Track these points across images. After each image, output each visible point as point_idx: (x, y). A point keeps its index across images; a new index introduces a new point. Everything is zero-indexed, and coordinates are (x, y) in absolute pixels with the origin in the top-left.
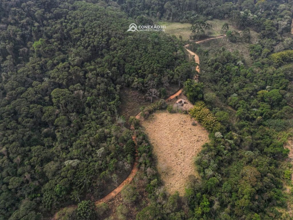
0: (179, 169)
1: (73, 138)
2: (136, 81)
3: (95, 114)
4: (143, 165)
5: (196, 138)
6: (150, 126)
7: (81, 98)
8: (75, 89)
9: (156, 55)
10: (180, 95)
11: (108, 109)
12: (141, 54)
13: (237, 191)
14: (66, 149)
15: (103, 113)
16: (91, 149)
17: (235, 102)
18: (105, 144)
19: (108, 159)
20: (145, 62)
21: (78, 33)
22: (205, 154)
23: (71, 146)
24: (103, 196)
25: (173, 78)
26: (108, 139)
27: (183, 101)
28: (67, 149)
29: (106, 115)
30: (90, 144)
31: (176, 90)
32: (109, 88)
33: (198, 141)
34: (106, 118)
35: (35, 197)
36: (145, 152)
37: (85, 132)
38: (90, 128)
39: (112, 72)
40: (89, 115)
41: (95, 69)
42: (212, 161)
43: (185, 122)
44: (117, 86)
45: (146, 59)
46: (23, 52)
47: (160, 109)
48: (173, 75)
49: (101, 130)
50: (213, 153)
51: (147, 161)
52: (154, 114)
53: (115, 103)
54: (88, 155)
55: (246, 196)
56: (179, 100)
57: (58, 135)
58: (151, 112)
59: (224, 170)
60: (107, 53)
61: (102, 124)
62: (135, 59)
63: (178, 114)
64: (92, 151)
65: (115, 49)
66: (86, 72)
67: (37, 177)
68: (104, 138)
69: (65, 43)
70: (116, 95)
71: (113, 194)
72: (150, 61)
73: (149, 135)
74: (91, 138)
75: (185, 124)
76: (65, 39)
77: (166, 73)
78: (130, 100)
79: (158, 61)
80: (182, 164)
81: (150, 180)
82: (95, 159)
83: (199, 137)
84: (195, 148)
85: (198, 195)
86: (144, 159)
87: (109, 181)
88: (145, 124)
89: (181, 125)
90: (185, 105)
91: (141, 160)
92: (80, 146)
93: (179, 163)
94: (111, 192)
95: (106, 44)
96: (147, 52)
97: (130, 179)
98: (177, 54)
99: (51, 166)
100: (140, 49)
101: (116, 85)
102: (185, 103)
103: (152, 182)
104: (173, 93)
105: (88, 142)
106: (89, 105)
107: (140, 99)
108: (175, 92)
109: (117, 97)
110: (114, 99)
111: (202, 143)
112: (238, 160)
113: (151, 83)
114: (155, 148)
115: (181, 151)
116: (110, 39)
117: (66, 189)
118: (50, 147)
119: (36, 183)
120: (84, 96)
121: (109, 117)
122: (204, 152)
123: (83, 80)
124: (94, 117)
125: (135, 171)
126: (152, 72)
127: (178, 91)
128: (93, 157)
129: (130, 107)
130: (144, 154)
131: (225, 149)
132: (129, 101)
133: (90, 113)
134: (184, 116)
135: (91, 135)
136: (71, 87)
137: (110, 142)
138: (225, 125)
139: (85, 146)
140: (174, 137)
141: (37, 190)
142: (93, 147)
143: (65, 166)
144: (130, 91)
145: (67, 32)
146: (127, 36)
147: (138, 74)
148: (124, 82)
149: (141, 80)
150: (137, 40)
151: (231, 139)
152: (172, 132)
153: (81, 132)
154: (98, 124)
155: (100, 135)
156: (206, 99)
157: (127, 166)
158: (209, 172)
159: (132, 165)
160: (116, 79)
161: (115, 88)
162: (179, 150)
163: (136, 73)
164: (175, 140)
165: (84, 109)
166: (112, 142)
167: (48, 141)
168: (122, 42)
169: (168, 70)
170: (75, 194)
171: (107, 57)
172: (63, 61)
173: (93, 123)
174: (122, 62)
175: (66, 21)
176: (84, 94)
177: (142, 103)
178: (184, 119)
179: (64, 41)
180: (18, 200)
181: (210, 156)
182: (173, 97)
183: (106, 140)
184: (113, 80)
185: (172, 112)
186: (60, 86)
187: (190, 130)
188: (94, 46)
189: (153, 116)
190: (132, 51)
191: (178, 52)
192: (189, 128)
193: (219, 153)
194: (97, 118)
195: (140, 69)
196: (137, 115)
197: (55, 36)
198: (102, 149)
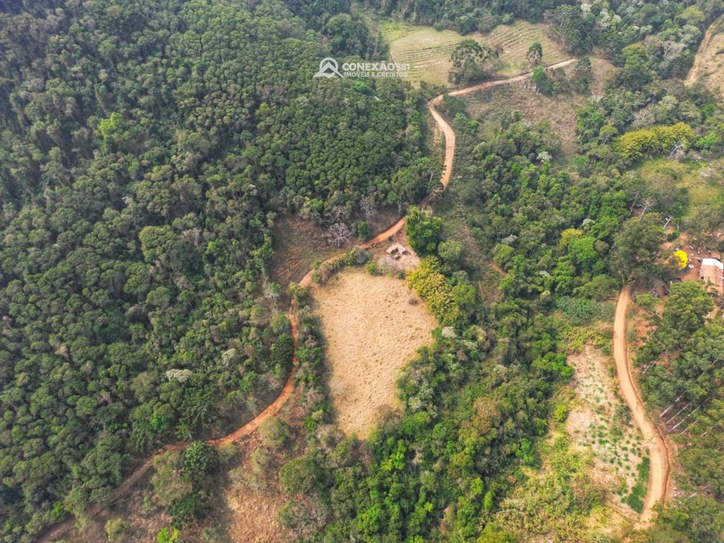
0: (367, 391)
1: (180, 327)
2: (308, 206)
3: (221, 278)
4: (302, 383)
5: (410, 331)
6: (328, 301)
7: (196, 243)
8: (186, 227)
9: (356, 143)
10: (399, 232)
11: (248, 266)
12: (323, 142)
13: (456, 439)
14: (167, 348)
15: (238, 274)
16: (211, 350)
17: (503, 258)
18: (237, 340)
19: (241, 369)
20: (328, 164)
21: (191, 95)
22: (416, 369)
23: (178, 341)
24: (231, 431)
25: (385, 197)
26: (245, 330)
27: (402, 249)
28: (170, 344)
29: (242, 279)
30: (212, 340)
31: (393, 220)
32: (251, 222)
33: (412, 338)
34: (243, 285)
35: (119, 428)
36: (307, 359)
37: (202, 316)
38: (212, 306)
39: (259, 186)
40: (211, 279)
41: (224, 182)
42: (425, 384)
43: (396, 296)
44: (268, 216)
45: (331, 156)
46: (81, 137)
47: (351, 265)
48: (386, 192)
49: (231, 311)
50: (430, 368)
51: (310, 378)
52: (340, 274)
53: (261, 253)
54: (207, 360)
55: (467, 450)
56: (393, 247)
57: (153, 321)
58: (334, 271)
59: (446, 398)
60: (250, 140)
61: (235, 299)
62: (308, 154)
63: (387, 278)
64: (215, 351)
65: (268, 128)
66: (206, 187)
67: (120, 395)
68: (237, 327)
69: (165, 113)
70: (265, 235)
71: (249, 428)
72: (340, 160)
73: (324, 319)
74: (212, 327)
75: (396, 301)
76: (164, 105)
77: (371, 188)
78: (294, 240)
79: (357, 159)
80: (374, 383)
81: (312, 410)
82: (218, 367)
83: (417, 329)
84: (404, 351)
85: (390, 440)
86: (306, 372)
87: (243, 407)
88: (319, 295)
89: (388, 304)
90: (404, 257)
91: (300, 373)
92: (194, 343)
93: (369, 380)
94: (244, 424)
95: (248, 120)
96: (335, 136)
97: (279, 403)
98: (404, 135)
99: (143, 380)
100: (321, 129)
101: (265, 212)
102: (405, 253)
103: (315, 415)
104: (384, 228)
105: (207, 336)
106: (211, 259)
107: (315, 239)
108: (388, 225)
109: (267, 239)
110: (260, 243)
111: (418, 344)
112: (479, 380)
113: (338, 210)
114: (332, 347)
115: (376, 357)
116: (257, 106)
117: (168, 420)
118: (141, 341)
119: (118, 407)
120: (201, 240)
121: (248, 285)
122: (415, 365)
123: (201, 202)
124: (220, 284)
125: (289, 390)
126: (342, 187)
127: (396, 222)
128: (215, 364)
129: (293, 257)
130: (306, 364)
131: (455, 361)
132: (294, 244)
133: (213, 275)
134: (397, 283)
135: (213, 322)
136: (177, 221)
137: (248, 335)
138: (467, 311)
139: (203, 342)
140: (368, 328)
141: (122, 418)
142: (216, 344)
143: (167, 380)
144: (296, 222)
145: (168, 92)
146: (296, 97)
147: (313, 189)
148: (283, 205)
149: (317, 203)
150: (316, 106)
151: (474, 339)
152: (366, 317)
153: (196, 313)
154: (227, 299)
155: (229, 324)
156: (442, 255)
157: (274, 385)
158: (415, 403)
159: (285, 381)
160: (269, 197)
161: (264, 220)
162: (375, 354)
163: (309, 186)
164: (371, 334)
165: (201, 264)
166: (250, 337)
167: (137, 330)
168: (284, 113)
169: (377, 179)
170: (184, 430)
171: (249, 150)
172: (161, 160)
173: (218, 298)
174: (281, 161)
175: (165, 61)
176: (201, 234)
177: (319, 248)
178: (396, 290)
179: (161, 109)
180: (93, 432)
181: (423, 373)
182: (383, 237)
183: (240, 330)
184: (261, 202)
185: (375, 273)
186: (155, 220)
187: (402, 314)
188: (224, 125)
189: (337, 279)
190: (304, 135)
191: (407, 131)
192: (403, 309)
193: (442, 368)
194: (226, 286)
195: (318, 177)
196: (307, 273)
197: (142, 100)
198: (231, 352)
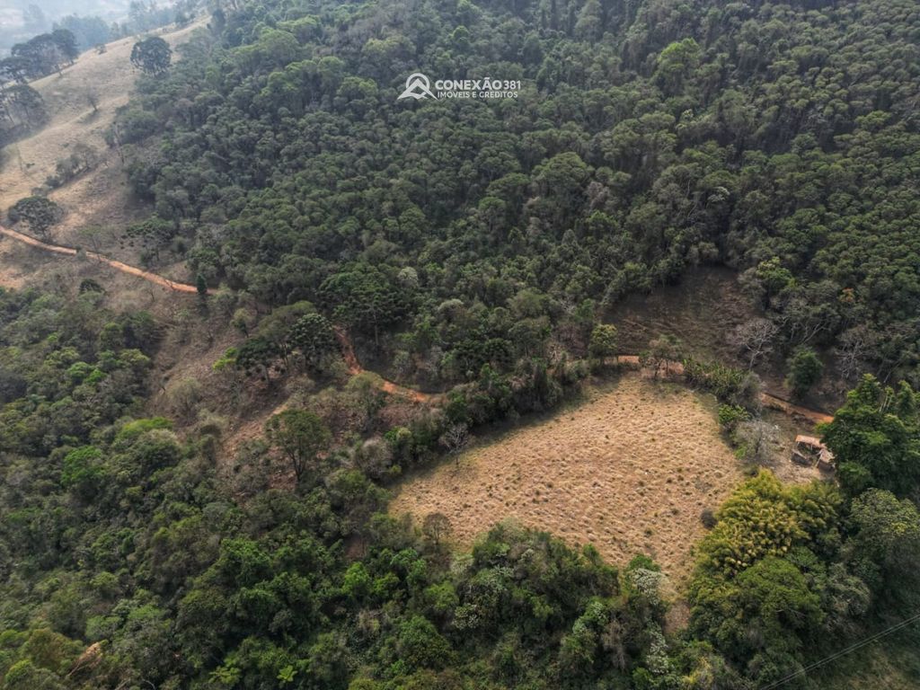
0: (476, 497)
5: (635, 535)
6: (625, 398)
27: (823, 456)
33: (623, 544)
43: (703, 486)
44: (703, 244)
52: (689, 392)
61: (546, 284)
73: (589, 405)
75: (691, 489)
88: (630, 384)
89: (674, 477)
93: (496, 493)
97: (419, 398)
101: (707, 238)
115: (545, 489)
129: (675, 326)
132: (697, 314)
134: (733, 478)
136: (605, 170)
140: (598, 459)
149: (779, 273)
152: (620, 451)
162: (550, 486)
171: (785, 156)
192: (679, 508)
